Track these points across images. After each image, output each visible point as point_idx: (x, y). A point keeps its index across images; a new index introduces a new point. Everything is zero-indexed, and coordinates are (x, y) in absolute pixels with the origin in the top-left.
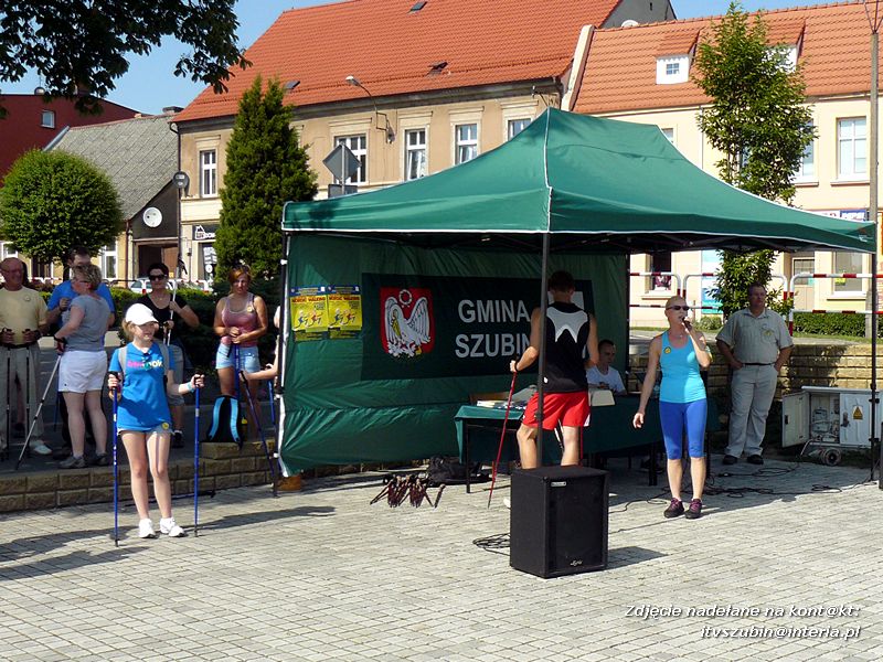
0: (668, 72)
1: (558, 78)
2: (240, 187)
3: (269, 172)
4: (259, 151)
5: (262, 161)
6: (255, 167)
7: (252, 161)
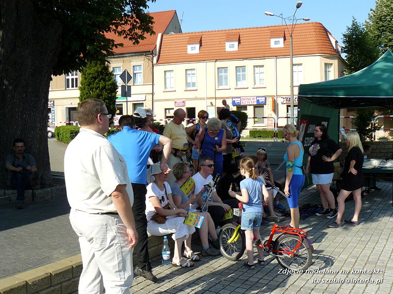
0: (192, 50)
1: (152, 51)
2: (89, 86)
3: (101, 80)
4: (97, 72)
5: (98, 75)
6: (95, 78)
7: (94, 76)
